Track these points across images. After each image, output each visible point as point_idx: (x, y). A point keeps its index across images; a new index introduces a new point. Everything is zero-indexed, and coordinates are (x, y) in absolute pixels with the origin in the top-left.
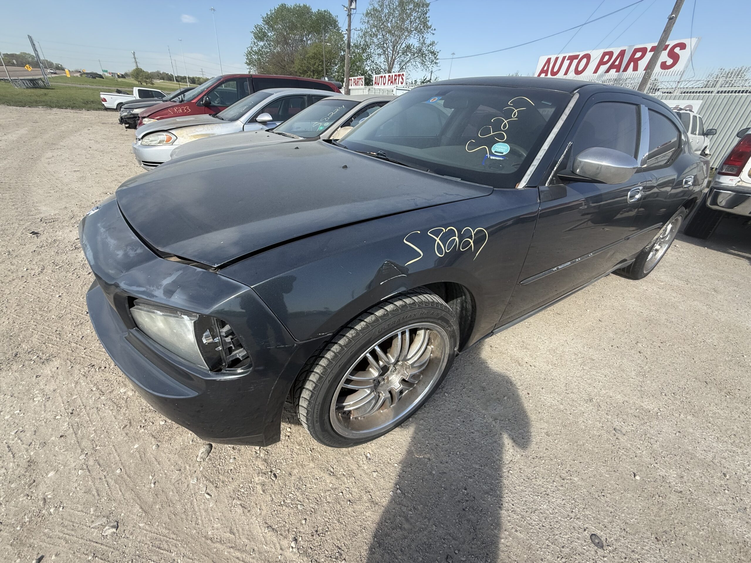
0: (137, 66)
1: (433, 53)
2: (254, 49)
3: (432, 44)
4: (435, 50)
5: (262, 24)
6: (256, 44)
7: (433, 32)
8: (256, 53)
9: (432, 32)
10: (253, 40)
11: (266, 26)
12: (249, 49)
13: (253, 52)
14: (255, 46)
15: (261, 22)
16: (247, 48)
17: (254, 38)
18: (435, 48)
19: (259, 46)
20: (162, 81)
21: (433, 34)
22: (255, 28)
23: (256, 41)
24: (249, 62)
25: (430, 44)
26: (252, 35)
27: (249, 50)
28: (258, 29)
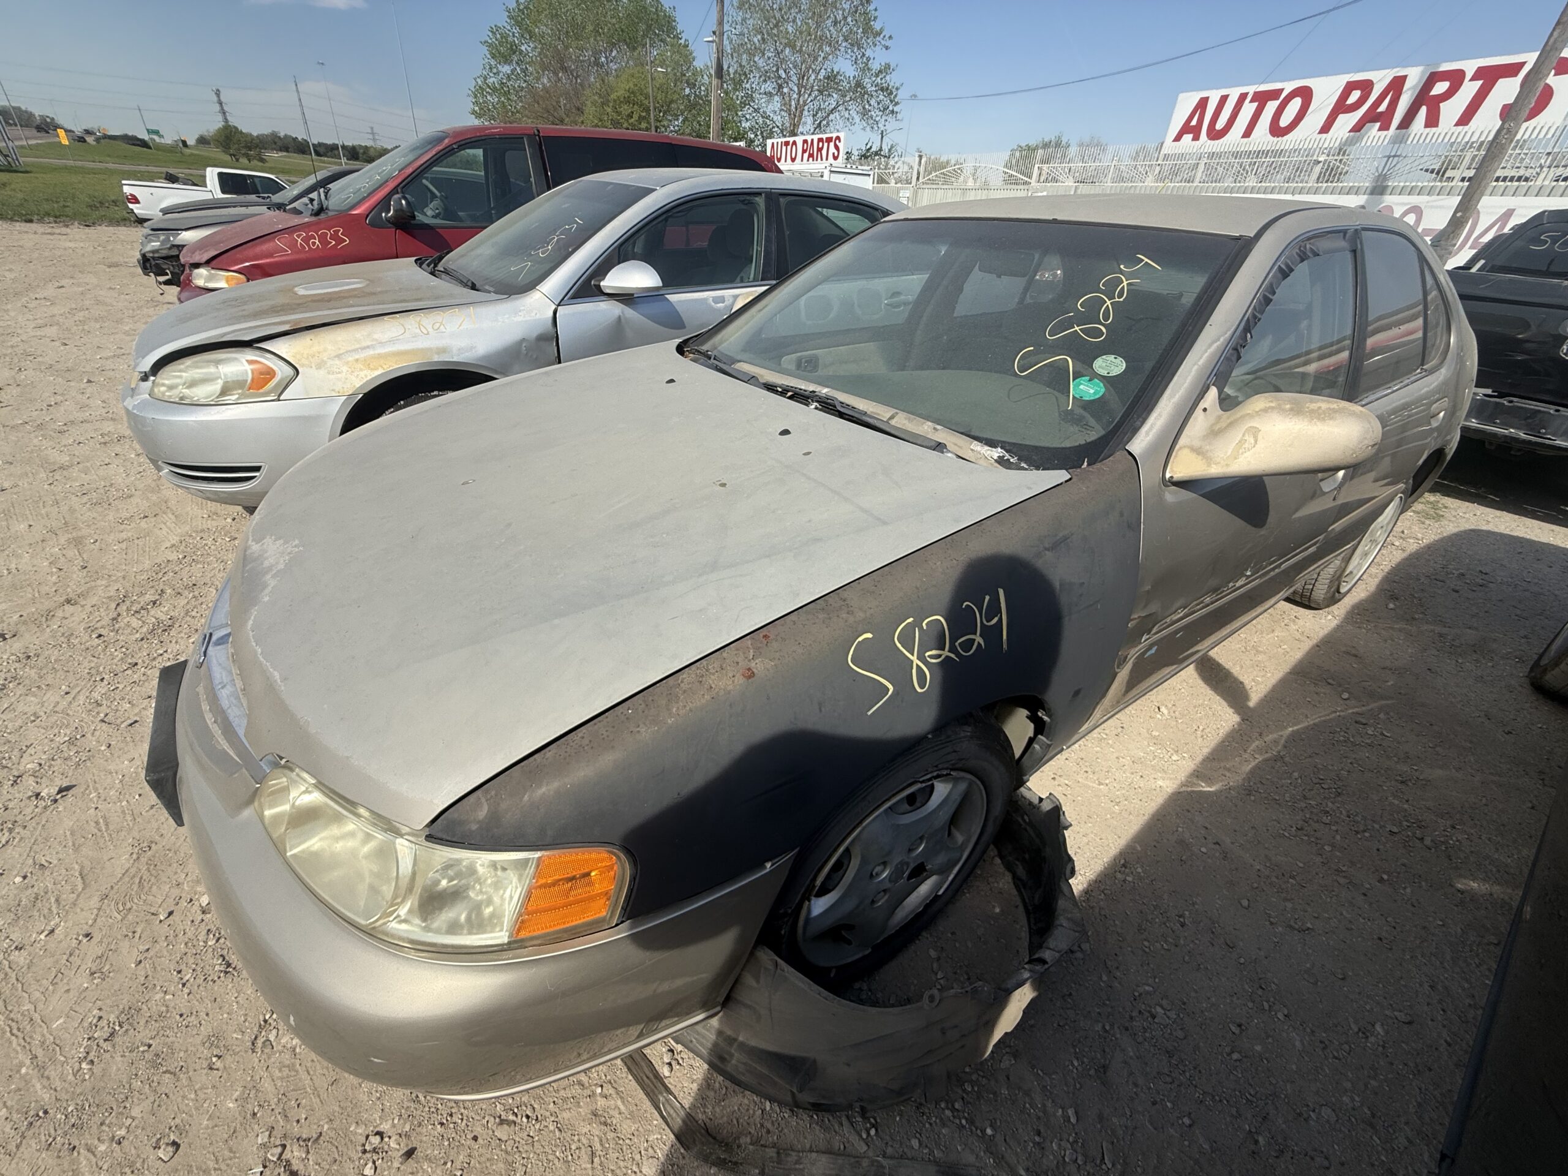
0: (226, 121)
1: (885, 90)
2: (490, 81)
3: (886, 69)
4: (892, 84)
5: (505, 25)
6: (495, 71)
7: (888, 43)
8: (495, 90)
9: (883, 42)
10: (487, 60)
11: (516, 30)
12: (478, 80)
13: (488, 86)
14: (491, 75)
15: (502, 20)
16: (475, 79)
17: (489, 56)
18: (893, 80)
19: (501, 74)
20: (285, 154)
21: (887, 48)
22: (490, 34)
23: (493, 62)
24: (481, 109)
25: (880, 71)
26: (485, 50)
27: (480, 83)
28: (498, 36)
